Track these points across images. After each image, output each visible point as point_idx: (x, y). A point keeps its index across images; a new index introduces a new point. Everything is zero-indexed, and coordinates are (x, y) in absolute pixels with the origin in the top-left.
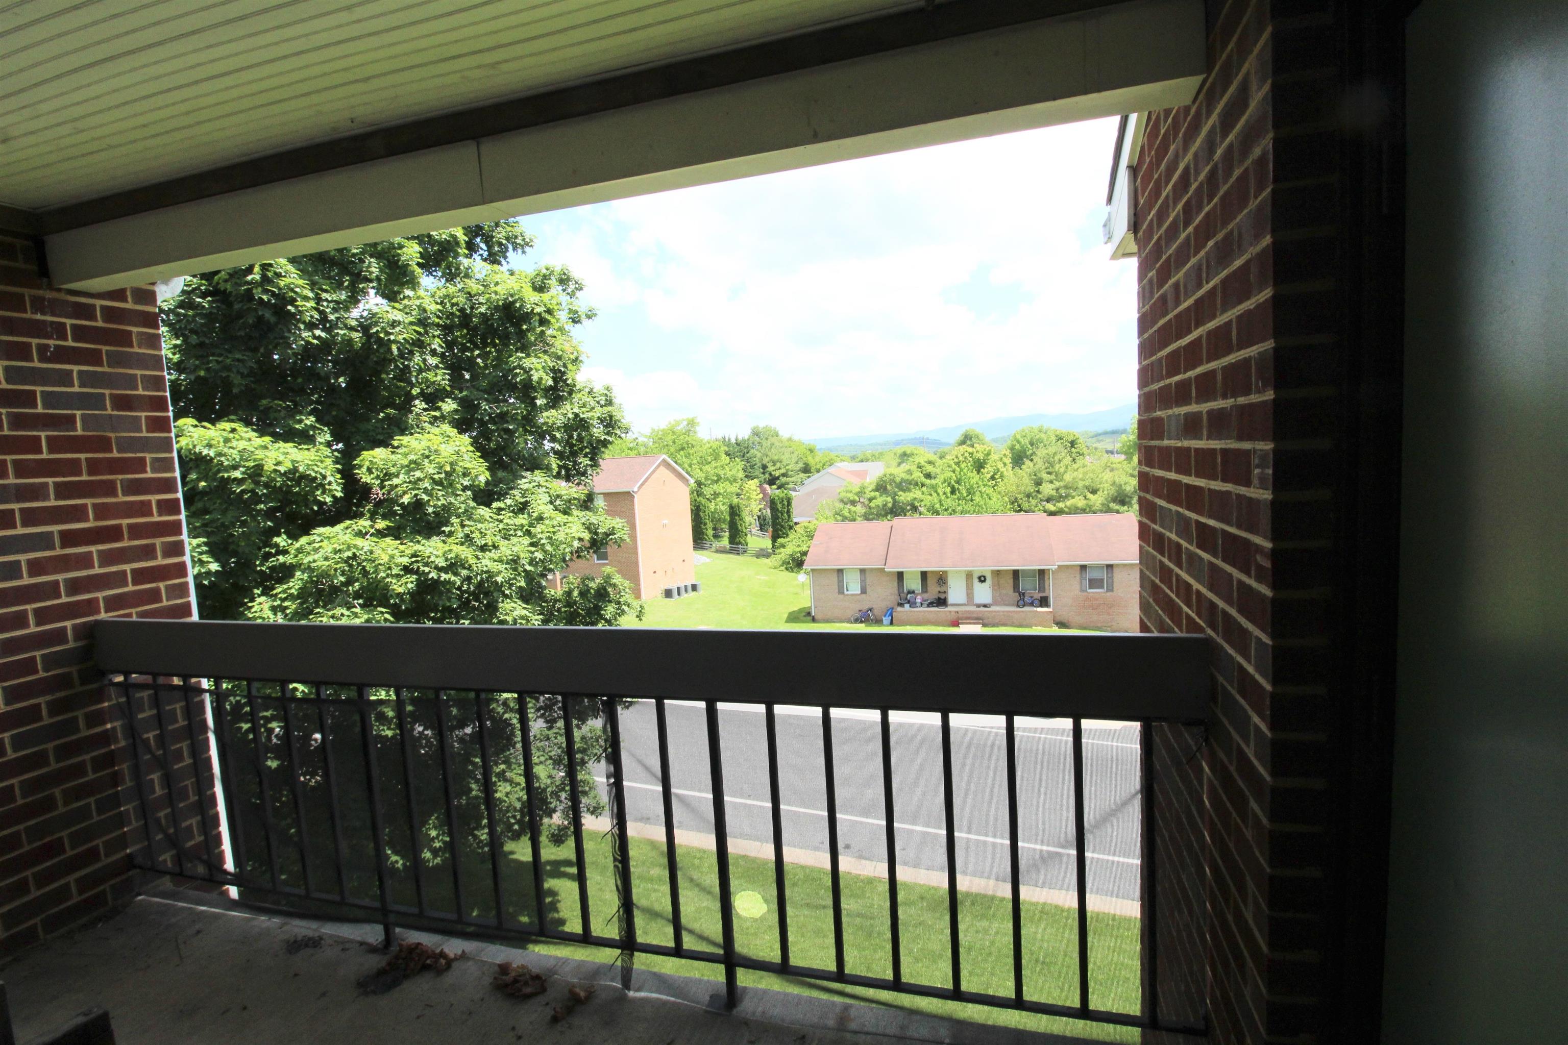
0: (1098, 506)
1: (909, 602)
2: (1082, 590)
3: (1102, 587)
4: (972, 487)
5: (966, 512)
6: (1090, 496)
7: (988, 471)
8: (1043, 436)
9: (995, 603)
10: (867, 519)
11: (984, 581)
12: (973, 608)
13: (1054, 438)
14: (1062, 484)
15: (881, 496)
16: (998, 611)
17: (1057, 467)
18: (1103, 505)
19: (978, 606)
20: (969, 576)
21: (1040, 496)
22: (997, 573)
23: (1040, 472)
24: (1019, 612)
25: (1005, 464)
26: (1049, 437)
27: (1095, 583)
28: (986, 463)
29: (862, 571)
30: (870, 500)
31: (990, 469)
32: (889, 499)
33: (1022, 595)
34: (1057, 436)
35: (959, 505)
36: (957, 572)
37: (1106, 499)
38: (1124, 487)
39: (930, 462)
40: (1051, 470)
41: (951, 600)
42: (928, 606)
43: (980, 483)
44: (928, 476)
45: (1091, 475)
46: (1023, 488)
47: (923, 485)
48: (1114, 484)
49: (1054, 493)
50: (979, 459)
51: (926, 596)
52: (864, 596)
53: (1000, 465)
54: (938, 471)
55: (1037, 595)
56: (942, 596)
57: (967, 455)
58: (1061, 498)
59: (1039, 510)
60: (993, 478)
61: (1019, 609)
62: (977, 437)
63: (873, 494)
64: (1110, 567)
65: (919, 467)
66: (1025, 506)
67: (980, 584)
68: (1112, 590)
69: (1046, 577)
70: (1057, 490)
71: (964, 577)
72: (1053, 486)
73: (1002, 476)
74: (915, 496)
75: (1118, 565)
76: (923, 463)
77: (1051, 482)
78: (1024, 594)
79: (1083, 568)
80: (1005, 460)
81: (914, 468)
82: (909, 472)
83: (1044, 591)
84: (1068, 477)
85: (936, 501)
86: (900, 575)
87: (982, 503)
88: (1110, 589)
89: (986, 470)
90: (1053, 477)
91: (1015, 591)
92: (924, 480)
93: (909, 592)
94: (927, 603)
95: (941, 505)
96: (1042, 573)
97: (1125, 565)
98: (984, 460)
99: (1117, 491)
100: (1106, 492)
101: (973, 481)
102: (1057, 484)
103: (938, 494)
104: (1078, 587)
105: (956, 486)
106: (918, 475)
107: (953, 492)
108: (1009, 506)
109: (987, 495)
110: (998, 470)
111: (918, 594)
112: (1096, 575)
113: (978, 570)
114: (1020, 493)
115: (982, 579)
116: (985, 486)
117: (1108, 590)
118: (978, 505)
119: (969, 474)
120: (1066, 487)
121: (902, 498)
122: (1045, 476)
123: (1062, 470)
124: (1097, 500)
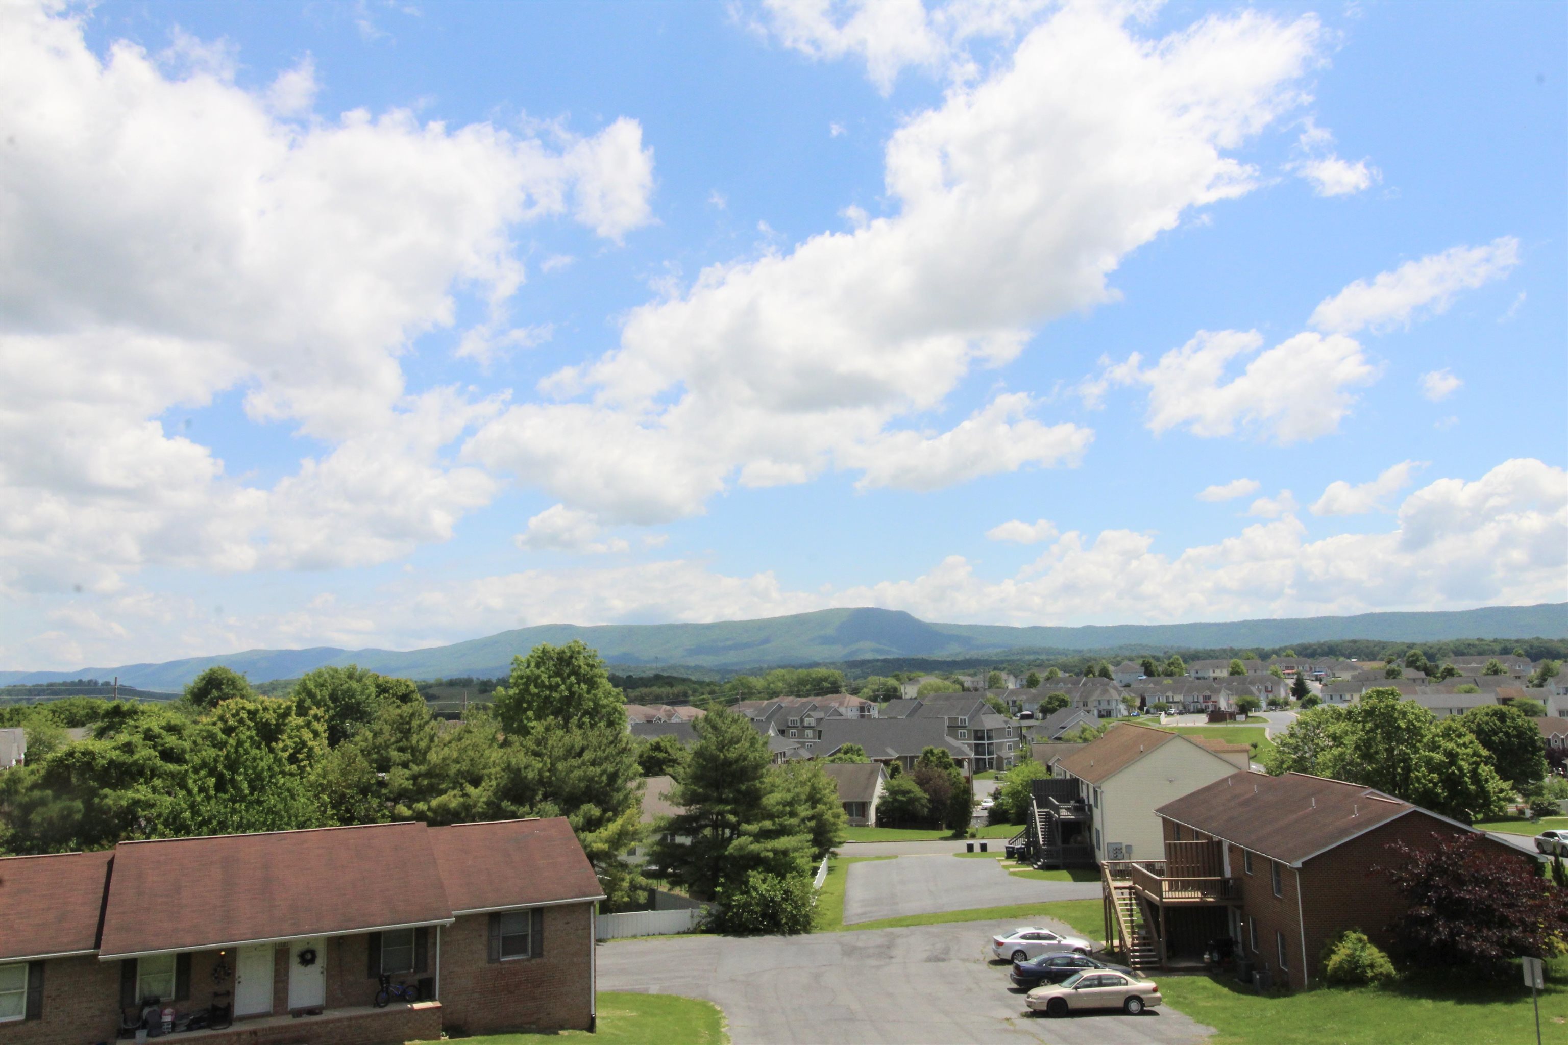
0: (480, 807)
1: (144, 1025)
2: (491, 960)
3: (524, 951)
4: (259, 776)
5: (250, 826)
6: (470, 789)
7: (286, 742)
8: (355, 685)
9: (332, 1001)
10: (18, 851)
11: (312, 961)
12: (286, 1021)
13: (373, 689)
14: (423, 768)
15: (57, 797)
16: (340, 1020)
17: (414, 739)
18: (488, 803)
19: (298, 1013)
20: (281, 953)
21: (384, 791)
22: (337, 944)
23: (387, 747)
24: (379, 1016)
25: (316, 734)
26: (365, 688)
27: (513, 944)
28: (282, 732)
29: (36, 967)
30: (28, 808)
31: (289, 743)
32: (79, 804)
33: (385, 980)
34: (378, 686)
35: (234, 811)
36: (255, 947)
37: (495, 794)
38: (523, 773)
39: (171, 729)
40: (403, 744)
41: (239, 1010)
42: (190, 1028)
43: (276, 769)
44: (168, 755)
45: (471, 753)
46: (356, 778)
47: (154, 773)
48: (508, 768)
49: (408, 784)
50: (267, 724)
51: (185, 1006)
52: (32, 1024)
53: (307, 735)
54: (187, 745)
55: (414, 978)
56: (222, 1003)
57: (244, 715)
58: (422, 793)
59: (383, 816)
60: (293, 759)
61: (378, 1011)
62: (232, 683)
63: (37, 794)
64: (538, 912)
65: (149, 736)
66: (361, 810)
67: (302, 969)
68: (541, 955)
69: (431, 941)
70: (415, 778)
71: (270, 956)
72: (407, 773)
73: (309, 756)
74: (138, 796)
75: (551, 908)
76: (157, 730)
77: (405, 765)
78: (388, 978)
79: (495, 917)
80: (316, 725)
81: (137, 739)
82: (128, 748)
83: (425, 969)
84: (434, 757)
85: (184, 806)
86: (129, 968)
87: (280, 806)
88: (538, 953)
89: (281, 745)
90: (408, 756)
91: (370, 976)
92: (159, 762)
93: (149, 1001)
94: (185, 1021)
95: (195, 812)
96: (424, 934)
97: (560, 907)
98: (277, 725)
99: (513, 780)
100: (494, 783)
101: (263, 764)
102: (415, 769)
103: (189, 792)
104: (485, 955)
105: (228, 774)
106: (144, 753)
107: (220, 786)
108: (330, 812)
109: (289, 790)
110: (304, 744)
111: (167, 1005)
112: (512, 929)
113: (298, 938)
114: (349, 787)
115: (307, 958)
116: (284, 773)
117: (534, 956)
118: (270, 811)
119: (254, 752)
120: (429, 774)
121: (109, 801)
122: (394, 754)
123: (423, 744)
124: (479, 795)
